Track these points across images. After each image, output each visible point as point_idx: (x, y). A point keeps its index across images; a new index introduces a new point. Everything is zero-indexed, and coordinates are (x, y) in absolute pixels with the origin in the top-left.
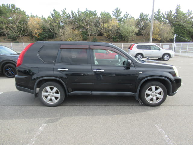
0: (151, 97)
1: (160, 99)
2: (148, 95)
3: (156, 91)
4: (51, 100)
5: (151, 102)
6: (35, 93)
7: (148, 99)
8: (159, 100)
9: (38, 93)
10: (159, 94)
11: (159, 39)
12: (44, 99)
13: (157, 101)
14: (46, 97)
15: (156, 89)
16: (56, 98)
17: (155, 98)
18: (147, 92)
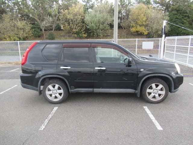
0: (153, 95)
1: (163, 95)
2: (150, 94)
3: (157, 88)
4: (56, 97)
5: (154, 100)
6: (39, 91)
7: (150, 97)
8: (161, 96)
9: (42, 91)
10: (160, 90)
11: (146, 33)
12: (49, 97)
13: (160, 98)
14: (51, 95)
15: (157, 86)
16: (60, 94)
17: (157, 95)
18: (148, 90)
